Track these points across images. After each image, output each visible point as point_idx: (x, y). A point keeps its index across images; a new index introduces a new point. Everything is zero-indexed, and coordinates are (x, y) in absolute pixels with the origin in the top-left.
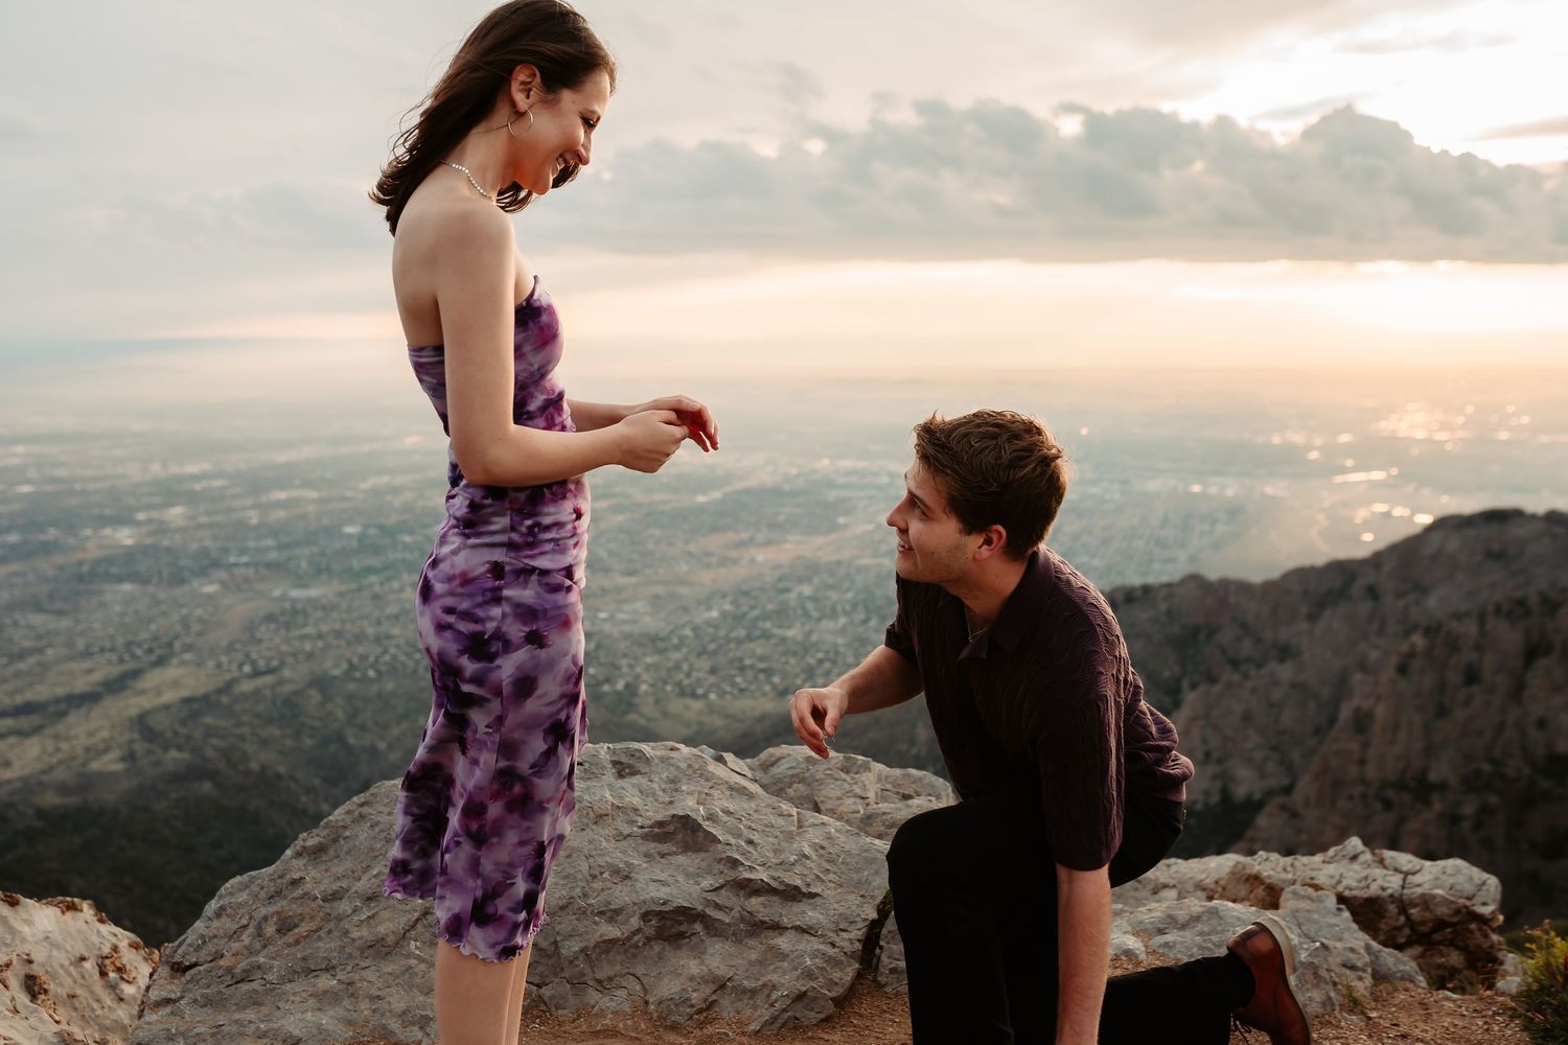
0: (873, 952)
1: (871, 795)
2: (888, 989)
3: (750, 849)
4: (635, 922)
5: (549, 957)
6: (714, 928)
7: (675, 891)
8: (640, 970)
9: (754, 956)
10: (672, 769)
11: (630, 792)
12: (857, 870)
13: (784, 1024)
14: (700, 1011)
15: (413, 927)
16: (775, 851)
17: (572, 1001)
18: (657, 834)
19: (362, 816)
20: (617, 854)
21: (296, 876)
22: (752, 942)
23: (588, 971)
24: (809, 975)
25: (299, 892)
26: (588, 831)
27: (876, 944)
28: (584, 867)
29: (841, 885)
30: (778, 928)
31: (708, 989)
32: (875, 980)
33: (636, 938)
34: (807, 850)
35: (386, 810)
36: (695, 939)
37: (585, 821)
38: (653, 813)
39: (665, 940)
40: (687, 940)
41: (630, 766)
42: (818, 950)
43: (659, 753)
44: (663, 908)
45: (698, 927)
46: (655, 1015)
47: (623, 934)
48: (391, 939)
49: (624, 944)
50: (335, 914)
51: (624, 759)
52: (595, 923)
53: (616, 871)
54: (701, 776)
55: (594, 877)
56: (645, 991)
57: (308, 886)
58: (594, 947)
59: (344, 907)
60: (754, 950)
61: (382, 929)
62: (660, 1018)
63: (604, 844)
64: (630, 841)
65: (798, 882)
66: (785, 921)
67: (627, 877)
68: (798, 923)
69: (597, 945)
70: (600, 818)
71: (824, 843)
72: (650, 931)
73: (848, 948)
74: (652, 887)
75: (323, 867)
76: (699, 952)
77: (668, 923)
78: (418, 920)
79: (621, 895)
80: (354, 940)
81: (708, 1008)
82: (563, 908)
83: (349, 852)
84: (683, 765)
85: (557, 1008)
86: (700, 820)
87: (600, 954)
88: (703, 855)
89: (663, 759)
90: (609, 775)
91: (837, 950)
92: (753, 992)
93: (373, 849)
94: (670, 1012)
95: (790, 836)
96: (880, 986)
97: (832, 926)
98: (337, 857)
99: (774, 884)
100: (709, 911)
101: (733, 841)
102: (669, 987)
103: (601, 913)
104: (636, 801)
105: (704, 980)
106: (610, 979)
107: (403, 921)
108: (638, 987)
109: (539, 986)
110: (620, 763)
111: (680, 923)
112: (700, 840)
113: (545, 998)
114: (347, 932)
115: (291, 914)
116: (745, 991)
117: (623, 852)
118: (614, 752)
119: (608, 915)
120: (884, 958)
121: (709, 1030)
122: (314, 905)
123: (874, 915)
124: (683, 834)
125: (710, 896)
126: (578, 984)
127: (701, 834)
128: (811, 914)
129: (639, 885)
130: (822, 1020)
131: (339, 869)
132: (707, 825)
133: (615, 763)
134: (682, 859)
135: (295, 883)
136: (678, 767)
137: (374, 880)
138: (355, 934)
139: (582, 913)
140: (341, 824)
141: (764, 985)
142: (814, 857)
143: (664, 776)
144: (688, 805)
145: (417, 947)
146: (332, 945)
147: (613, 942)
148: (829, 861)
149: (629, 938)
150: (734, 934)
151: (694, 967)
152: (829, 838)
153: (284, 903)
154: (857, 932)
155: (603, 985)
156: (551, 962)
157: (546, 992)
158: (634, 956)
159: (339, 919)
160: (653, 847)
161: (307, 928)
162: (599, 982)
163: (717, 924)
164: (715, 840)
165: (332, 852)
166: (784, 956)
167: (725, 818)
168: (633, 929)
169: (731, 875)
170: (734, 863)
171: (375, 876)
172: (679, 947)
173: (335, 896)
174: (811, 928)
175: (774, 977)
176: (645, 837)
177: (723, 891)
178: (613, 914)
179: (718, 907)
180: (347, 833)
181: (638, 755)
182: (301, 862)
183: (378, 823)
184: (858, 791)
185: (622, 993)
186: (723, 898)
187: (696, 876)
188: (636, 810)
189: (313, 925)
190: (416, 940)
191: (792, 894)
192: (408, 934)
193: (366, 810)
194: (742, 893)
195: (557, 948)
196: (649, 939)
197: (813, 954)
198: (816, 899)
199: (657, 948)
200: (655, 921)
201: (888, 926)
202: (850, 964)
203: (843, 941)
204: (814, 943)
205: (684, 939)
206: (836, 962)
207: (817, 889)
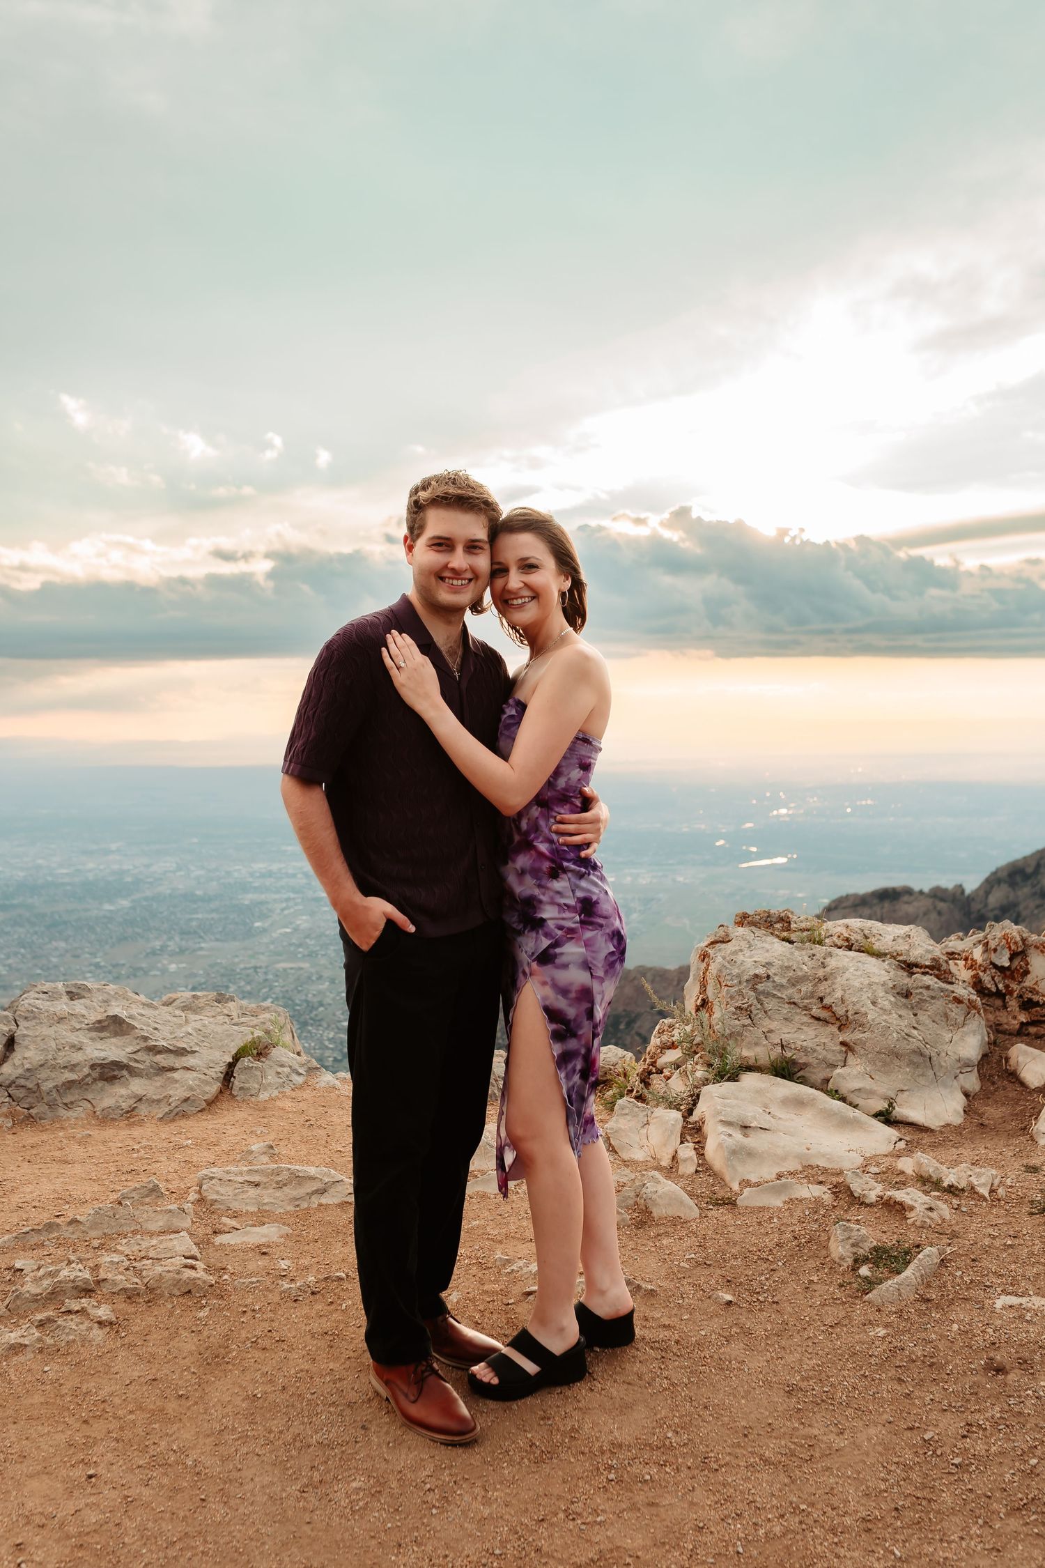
0: (229, 1081)
1: (234, 1014)
2: (238, 1098)
3: (156, 1032)
4: (86, 1070)
5: (34, 1092)
6: (133, 1072)
7: (110, 1054)
8: (90, 1097)
9: (158, 1084)
10: (105, 995)
11: (78, 1006)
12: (221, 1041)
13: (177, 1114)
14: (128, 1112)
16: (171, 1033)
17: (49, 1114)
18: (97, 1028)
20: (73, 1038)
22: (156, 1078)
23: (58, 1098)
24: (192, 1089)
26: (54, 1027)
27: (232, 1075)
28: (53, 1044)
29: (211, 1048)
30: (172, 1069)
31: (132, 1101)
32: (231, 1094)
33: (87, 1080)
34: (190, 1030)
36: (123, 1079)
37: (52, 1022)
38: (93, 1017)
39: (106, 1080)
41: (78, 994)
42: (197, 1077)
43: (96, 986)
44: (103, 1062)
45: (125, 1073)
46: (100, 1117)
47: (79, 1077)
49: (80, 1083)
51: (74, 990)
52: (62, 1073)
53: (73, 1046)
54: (124, 998)
55: (59, 1050)
56: (94, 1107)
58: (62, 1085)
60: (159, 1081)
62: (103, 1118)
63: (64, 1033)
64: (81, 1032)
65: (185, 1046)
66: (177, 1066)
67: (80, 1049)
68: (185, 1065)
69: (64, 1084)
70: (61, 1020)
71: (201, 1028)
72: (95, 1074)
73: (214, 1075)
74: (96, 1052)
76: (126, 1085)
77: (106, 1070)
79: (77, 1057)
81: (132, 1111)
82: (41, 1066)
84: (112, 993)
85: (40, 1119)
86: (124, 1017)
87: (66, 1089)
88: (126, 1037)
89: (98, 990)
90: (65, 998)
91: (208, 1076)
92: (159, 1101)
94: (109, 1113)
95: (180, 1026)
96: (234, 1096)
97: (205, 1065)
99: (171, 1048)
100: (130, 1063)
101: (144, 1028)
102: (108, 1102)
103: (65, 1067)
104: (84, 1012)
105: (129, 1097)
106: (72, 1103)
108: (89, 1105)
109: (28, 1109)
110: (72, 992)
111: (114, 1070)
112: (124, 1029)
113: (33, 1115)
116: (153, 1101)
117: (77, 1037)
118: (67, 986)
119: (70, 1068)
120: (237, 1082)
121: (132, 1120)
123: (231, 1060)
124: (115, 1026)
125: (131, 1056)
126: (52, 1106)
127: (125, 1026)
128: (190, 1061)
129: (87, 1052)
130: (199, 1111)
132: (127, 1020)
133: (68, 993)
134: (113, 1040)
136: (109, 994)
139: (53, 1068)
141: (165, 1097)
142: (195, 1034)
143: (100, 998)
144: (116, 1010)
147: (73, 1082)
148: (204, 1037)
149: (83, 1079)
150: (147, 1075)
151: (123, 1091)
152: (204, 1026)
154: (221, 1068)
155: (67, 1106)
156: (37, 1094)
157: (33, 1111)
158: (86, 1089)
160: (94, 1034)
162: (66, 1104)
163: (136, 1070)
164: (134, 1028)
166: (176, 1081)
167: (140, 1017)
168: (85, 1074)
169: (145, 1044)
170: (146, 1039)
172: (114, 1083)
174: (192, 1067)
175: (171, 1092)
176: (90, 1030)
177: (140, 1053)
178: (72, 1067)
179: (136, 1061)
181: (83, 987)
184: (226, 1012)
185: (81, 1109)
186: (137, 1057)
187: (123, 1047)
188: (83, 1016)
191: (182, 1052)
194: (151, 1053)
195: (39, 1087)
196: (95, 1080)
197: (194, 1080)
198: (196, 1054)
199: (100, 1084)
200: (98, 1070)
201: (239, 1065)
202: (215, 1084)
203: (212, 1072)
204: (194, 1074)
205: (117, 1079)
206: (207, 1083)
207: (197, 1049)
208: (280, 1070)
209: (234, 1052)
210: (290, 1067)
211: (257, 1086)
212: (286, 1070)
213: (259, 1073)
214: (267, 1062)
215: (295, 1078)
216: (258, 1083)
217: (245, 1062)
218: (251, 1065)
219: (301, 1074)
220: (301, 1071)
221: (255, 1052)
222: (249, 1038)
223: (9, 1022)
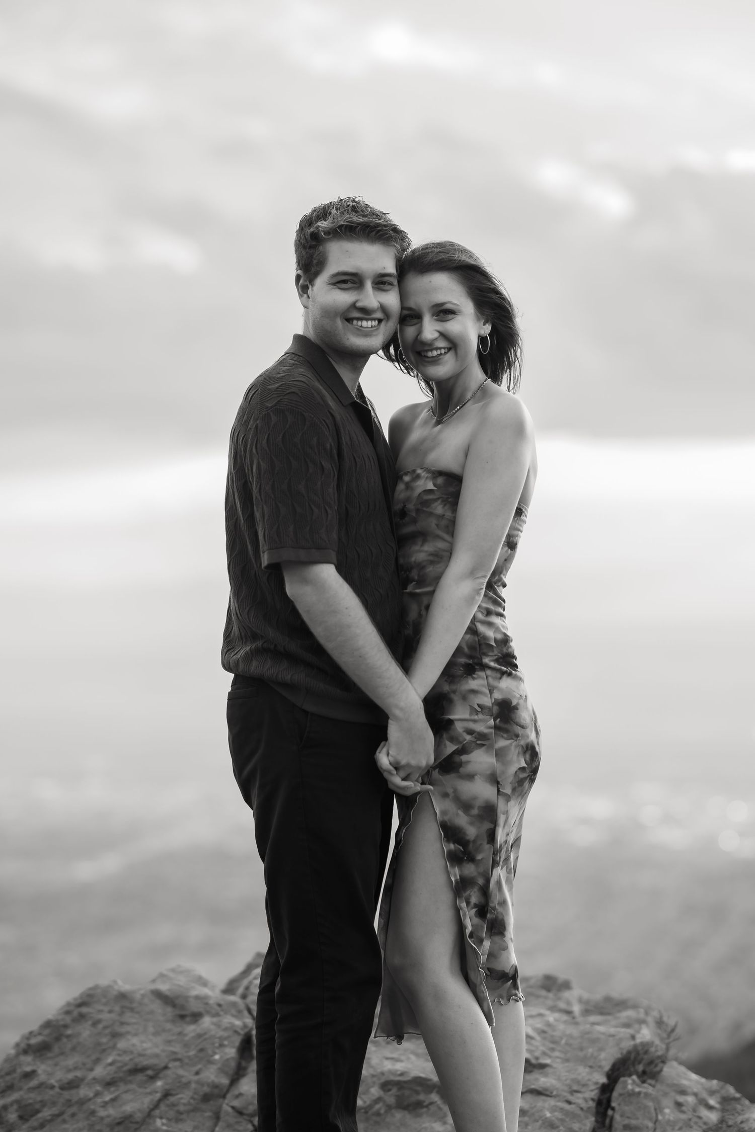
0: (607, 1114)
4: (376, 1091)
7: (410, 1066)
12: (581, 1049)
15: (157, 1106)
19: (82, 1017)
21: (28, 1069)
25: (34, 1083)
27: (608, 1105)
29: (567, 1060)
33: (377, 1107)
35: (106, 1009)
36: (432, 1108)
39: (405, 1108)
40: (425, 1110)
42: (556, 1106)
44: (402, 1078)
45: (435, 1097)
47: (365, 1102)
48: (138, 1116)
49: (366, 1112)
50: (75, 1099)
57: (42, 1077)
59: (84, 1092)
61: (128, 1108)
68: (533, 1087)
71: (545, 1029)
72: (390, 1099)
73: (584, 1105)
74: (386, 1063)
75: (50, 1062)
77: (407, 1092)
78: (160, 1101)
80: (102, 1118)
83: (74, 1049)
91: (573, 1106)
93: (99, 1044)
97: (566, 1088)
98: (62, 1054)
107: (146, 1102)
111: (417, 1093)
114: (93, 1113)
115: (30, 1101)
120: (617, 1117)
122: (51, 1092)
123: (603, 1080)
128: (542, 1079)
131: (71, 1062)
135: (29, 1075)
137: (109, 1068)
138: (102, 1113)
140: (62, 1023)
145: (163, 1124)
146: (80, 1125)
148: (553, 1042)
149: (370, 1107)
152: (549, 1025)
153: (21, 1093)
154: (592, 1093)
158: (377, 1123)
159: (82, 1102)
161: (50, 1112)
165: (56, 1049)
168: (374, 1098)
171: (111, 1064)
172: (419, 1116)
173: (72, 1085)
174: (546, 1090)
180: (69, 1032)
182: (29, 1059)
183: (99, 1021)
189: (55, 1110)
190: (161, 1118)
192: (153, 1113)
193: (84, 1010)
196: (389, 1108)
197: (553, 1110)
198: (548, 1070)
199: (398, 1115)
200: (394, 1091)
201: (618, 1090)
202: (587, 1118)
203: (578, 1099)
204: (552, 1102)
205: (423, 1107)
206: (573, 1116)
207: (547, 1061)
208: (681, 1099)
209: (607, 1067)
210: (695, 1095)
211: (651, 1125)
212: (690, 1099)
213: (651, 1104)
214: (658, 1086)
215: (704, 1113)
216: (650, 1119)
217: (630, 1083)
218: (637, 1090)
219: (710, 1108)
220: (712, 1102)
221: (640, 1068)
222: (628, 1045)
223: (240, 1012)
